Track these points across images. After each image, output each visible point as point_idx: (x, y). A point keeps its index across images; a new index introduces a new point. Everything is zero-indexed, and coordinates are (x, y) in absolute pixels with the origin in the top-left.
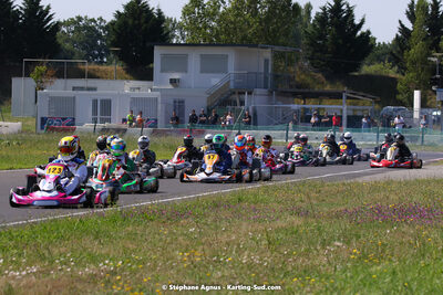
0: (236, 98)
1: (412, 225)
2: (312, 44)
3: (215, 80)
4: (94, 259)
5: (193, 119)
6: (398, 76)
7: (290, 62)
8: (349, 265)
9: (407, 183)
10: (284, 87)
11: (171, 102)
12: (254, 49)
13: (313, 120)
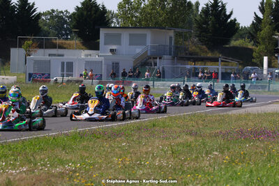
0: (152, 61)
1: (262, 141)
2: (200, 27)
3: (139, 50)
4: (62, 163)
6: (253, 47)
7: (186, 39)
8: (223, 166)
9: (259, 115)
10: (181, 54)
11: (111, 64)
12: (164, 30)
13: (200, 75)
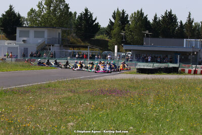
0: (48, 47)
1: (114, 96)
2: (77, 27)
3: (40, 41)
5: (32, 55)
6: (109, 40)
7: (68, 34)
8: (91, 111)
9: (112, 80)
10: (65, 43)
11: (23, 48)
12: (55, 29)
13: (77, 56)
